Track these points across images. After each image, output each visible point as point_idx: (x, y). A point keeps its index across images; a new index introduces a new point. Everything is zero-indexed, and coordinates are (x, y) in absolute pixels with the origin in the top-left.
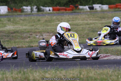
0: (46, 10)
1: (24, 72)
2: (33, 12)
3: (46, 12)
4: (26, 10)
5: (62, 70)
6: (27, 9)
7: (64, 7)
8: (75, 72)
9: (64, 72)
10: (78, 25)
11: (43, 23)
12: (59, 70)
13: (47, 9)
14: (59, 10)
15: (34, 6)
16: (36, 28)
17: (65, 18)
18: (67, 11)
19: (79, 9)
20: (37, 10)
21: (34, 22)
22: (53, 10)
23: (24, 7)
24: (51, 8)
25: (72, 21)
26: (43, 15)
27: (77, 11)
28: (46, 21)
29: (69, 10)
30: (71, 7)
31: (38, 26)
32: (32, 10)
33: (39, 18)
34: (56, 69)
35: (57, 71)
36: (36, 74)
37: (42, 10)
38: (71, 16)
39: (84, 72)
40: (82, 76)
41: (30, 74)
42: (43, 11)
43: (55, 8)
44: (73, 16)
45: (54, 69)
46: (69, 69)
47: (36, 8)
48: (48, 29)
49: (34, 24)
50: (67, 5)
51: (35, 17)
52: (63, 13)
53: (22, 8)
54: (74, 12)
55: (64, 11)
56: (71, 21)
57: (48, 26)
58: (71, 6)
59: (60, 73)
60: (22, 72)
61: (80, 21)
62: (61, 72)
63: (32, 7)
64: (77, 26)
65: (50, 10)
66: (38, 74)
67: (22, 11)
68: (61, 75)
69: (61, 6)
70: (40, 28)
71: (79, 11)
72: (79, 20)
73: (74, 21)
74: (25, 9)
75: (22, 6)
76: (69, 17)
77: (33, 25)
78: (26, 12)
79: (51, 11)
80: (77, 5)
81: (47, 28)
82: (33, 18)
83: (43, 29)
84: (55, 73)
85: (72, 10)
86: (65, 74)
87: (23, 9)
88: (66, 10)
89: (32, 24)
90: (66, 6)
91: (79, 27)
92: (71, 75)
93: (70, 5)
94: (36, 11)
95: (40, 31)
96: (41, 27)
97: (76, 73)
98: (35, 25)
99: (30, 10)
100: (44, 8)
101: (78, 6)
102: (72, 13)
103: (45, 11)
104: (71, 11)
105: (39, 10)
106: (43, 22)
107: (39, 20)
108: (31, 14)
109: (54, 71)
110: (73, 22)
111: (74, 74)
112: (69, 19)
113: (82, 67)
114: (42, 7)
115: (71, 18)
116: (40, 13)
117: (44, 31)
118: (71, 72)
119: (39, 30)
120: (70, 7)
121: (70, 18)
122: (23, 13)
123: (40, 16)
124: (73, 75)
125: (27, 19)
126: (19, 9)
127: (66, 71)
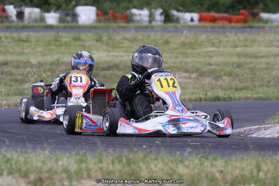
0: (184, 19)
1: (128, 159)
2: (154, 23)
3: (185, 23)
4: (138, 18)
5: (215, 159)
6: (142, 14)
7: (226, 15)
8: (247, 165)
9: (220, 163)
10: (256, 57)
11: (177, 49)
12: (210, 158)
13: (188, 16)
14: (214, 20)
15: (156, 8)
17: (227, 39)
18: (233, 24)
19: (260, 20)
20: (163, 18)
22: (201, 20)
23: (135, 11)
24: (196, 16)
25: (245, 46)
26: (177, 30)
27: (256, 24)
28: (183, 44)
29: (237, 21)
30: (243, 14)
32: (151, 17)
33: (167, 36)
34: (203, 157)
35: (204, 161)
36: (156, 166)
37: (175, 18)
38: (241, 36)
39: (267, 165)
40: (262, 175)
41: (141, 164)
42: (177, 20)
43: (205, 14)
44: (246, 35)
45: (199, 156)
46: (233, 158)
47: (162, 14)
48: (186, 63)
50: (233, 11)
51: (159, 33)
52: (223, 28)
53: (128, 12)
54: (250, 27)
55: (226, 24)
56: (241, 47)
57: (187, 57)
58: (242, 11)
59: (212, 165)
60: (124, 160)
61: (263, 49)
62: (214, 162)
63: (153, 10)
64: (254, 60)
65: (192, 20)
66: (160, 165)
67: (129, 19)
68: (214, 170)
69: (220, 12)
70: (170, 60)
71: (261, 24)
72: (259, 45)
73: (247, 46)
74: (135, 15)
75: (128, 9)
76: (236, 38)
78: (138, 21)
79: (196, 22)
80: (256, 11)
81: (185, 60)
82: (153, 35)
83: (175, 63)
84: (201, 164)
85: (245, 21)
86: (223, 169)
87: (133, 15)
88: (230, 21)
90: (230, 11)
91: (259, 60)
92: (238, 171)
93: (239, 10)
94: (161, 21)
96: (170, 58)
97: (249, 167)
99: (147, 19)
100: (180, 14)
101: (258, 14)
102: (244, 28)
103: (182, 22)
104: (242, 25)
105: (168, 18)
106: (175, 46)
107: (167, 42)
108: (149, 27)
109: (197, 161)
110: (245, 48)
111: (243, 169)
112: (238, 43)
114: (175, 12)
115: (241, 39)
116: (170, 25)
117: (177, 68)
118: (238, 164)
120: (239, 14)
121: (239, 40)
122: (130, 25)
123: (170, 32)
124: (242, 173)
125: (140, 37)
126: (122, 14)
127: (226, 162)
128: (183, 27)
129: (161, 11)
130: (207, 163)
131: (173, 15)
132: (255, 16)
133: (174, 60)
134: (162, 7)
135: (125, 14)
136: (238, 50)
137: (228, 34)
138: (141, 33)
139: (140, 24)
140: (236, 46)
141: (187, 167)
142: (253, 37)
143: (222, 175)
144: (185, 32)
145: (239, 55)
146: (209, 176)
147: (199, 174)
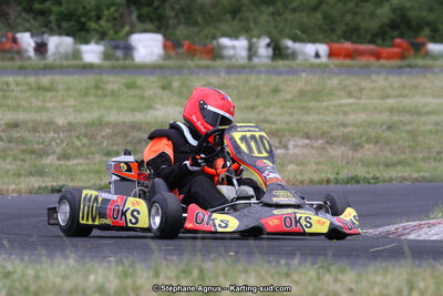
0: (304, 54)
1: (201, 271)
2: (255, 60)
3: (306, 60)
4: (231, 52)
5: (343, 271)
6: (236, 46)
7: (371, 47)
8: (392, 280)
9: (349, 278)
10: (419, 114)
11: (292, 100)
12: (333, 268)
13: (310, 49)
14: (349, 55)
15: (259, 37)
16: (262, 117)
17: (373, 85)
18: (383, 62)
19: (427, 55)
20: (270, 52)
21: (257, 96)
22: (331, 54)
23: (225, 41)
24: (323, 49)
25: (400, 96)
26: (293, 72)
27: (420, 62)
28: (302, 94)
29: (390, 57)
30: (399, 46)
31: (272, 110)
32: (252, 51)
33: (276, 80)
34: (323, 267)
35: (324, 275)
37: (289, 52)
38: (395, 80)
39: (424, 279)
42: (294, 55)
43: (338, 46)
44: (404, 78)
45: (316, 266)
46: (371, 269)
47: (268, 45)
48: (306, 123)
49: (258, 102)
50: (384, 40)
51: (263, 76)
52: (367, 67)
53: (215, 42)
54: (410, 66)
55: (372, 61)
56: (395, 97)
57: (308, 113)
58: (398, 41)
59: (336, 281)
60: (196, 273)
61: (430, 100)
62: (340, 276)
63: (255, 40)
64: (415, 117)
65: (317, 55)
67: (215, 54)
68: (338, 288)
69: (362, 43)
70: (280, 119)
71: (428, 62)
72: (423, 95)
73: (405, 96)
74: (226, 47)
75: (214, 37)
76: (386, 84)
77: (253, 108)
78: (231, 58)
79: (324, 59)
80: (420, 40)
81: (304, 118)
82: (253, 80)
83: (287, 123)
84: (319, 279)
85: (402, 57)
86: (353, 286)
87: (221, 47)
88: (378, 56)
89: (250, 103)
90: (379, 42)
91: (423, 119)
92: (377, 289)
93: (393, 38)
94: (267, 57)
95: (278, 130)
96: (281, 115)
97: (395, 283)
98: (260, 108)
99: (244, 53)
100: (297, 46)
101: (423, 45)
102: (400, 67)
103: (300, 59)
104: (397, 62)
105: (278, 52)
106: (289, 96)
107: (276, 91)
108: (248, 67)
109: (312, 273)
110: (401, 99)
111: (386, 286)
112: (390, 91)
113: (417, 262)
114: (289, 43)
115: (396, 85)
116: (280, 63)
117: (290, 131)
118: (378, 278)
119: (274, 127)
120: (393, 46)
121: (392, 87)
122: (218, 63)
123: (279, 73)
124: (385, 292)
125: (233, 82)
126: (205, 45)
127: (359, 275)
129: (267, 40)
130: (328, 278)
131: (287, 48)
132: (418, 48)
133: (287, 119)
134: (269, 34)
135: (210, 46)
136: (391, 102)
137: (374, 77)
138: (233, 76)
139: (233, 62)
140: (388, 96)
141: (296, 283)
142: (414, 81)
144: (304, 75)
145: (391, 110)
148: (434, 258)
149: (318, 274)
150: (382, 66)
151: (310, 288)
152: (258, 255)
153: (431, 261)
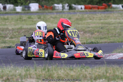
0: (78, 8)
2: (64, 10)
3: (78, 10)
4: (57, 8)
5: (88, 68)
6: (59, 6)
7: (97, 6)
8: (101, 70)
9: (89, 70)
10: (110, 24)
11: (74, 21)
12: (85, 68)
13: (79, 7)
14: (91, 8)
15: (65, 4)
17: (97, 16)
18: (100, 10)
19: (112, 8)
20: (68, 8)
22: (85, 8)
23: (56, 5)
24: (83, 7)
25: (104, 19)
26: (75, 13)
27: (110, 10)
28: (77, 19)
29: (102, 8)
30: (104, 5)
32: (63, 7)
33: (70, 15)
34: (82, 67)
35: (82, 69)
36: (60, 72)
37: (74, 8)
38: (103, 15)
39: (110, 70)
40: (108, 75)
41: (54, 71)
42: (75, 9)
43: (87, 6)
44: (105, 14)
45: (80, 67)
46: (95, 67)
47: (68, 6)
50: (100, 4)
51: (66, 15)
52: (95, 11)
53: (53, 5)
54: (107, 11)
55: (97, 10)
57: (79, 25)
58: (104, 4)
59: (86, 71)
60: (47, 69)
61: (113, 20)
62: (87, 70)
65: (81, 8)
66: (63, 71)
67: (53, 8)
68: (86, 73)
69: (94, 5)
71: (112, 10)
72: (111, 19)
73: (106, 19)
74: (56, 7)
75: (53, 4)
78: (57, 10)
79: (83, 9)
80: (110, 4)
81: (78, 26)
82: (64, 15)
84: (81, 71)
85: (105, 8)
86: (90, 72)
87: (55, 7)
88: (98, 8)
90: (98, 4)
91: (111, 25)
92: (97, 73)
93: (102, 3)
94: (68, 9)
97: (102, 71)
99: (61, 8)
100: (76, 6)
102: (105, 11)
103: (77, 9)
105: (71, 8)
106: (74, 20)
108: (62, 12)
109: (79, 69)
110: (105, 20)
111: (100, 72)
112: (102, 18)
113: (108, 65)
114: (73, 5)
115: (103, 16)
116: (71, 11)
118: (98, 70)
120: (102, 5)
121: (102, 17)
122: (54, 11)
123: (71, 14)
124: (99, 74)
125: (58, 16)
126: (50, 6)
127: (92, 69)
128: (77, 11)
130: (84, 70)
131: (73, 7)
132: (109, 6)
134: (68, 3)
135: (52, 6)
136: (102, 21)
137: (97, 14)
138: (58, 15)
139: (58, 11)
140: (101, 19)
141: (75, 72)
142: (108, 15)
143: (90, 75)
144: (78, 14)
145: (102, 23)
146: (84, 75)
147: (80, 75)
148: (113, 64)
149: (81, 69)
150: (100, 11)
151: (78, 73)
152: (64, 64)
153: (112, 65)
